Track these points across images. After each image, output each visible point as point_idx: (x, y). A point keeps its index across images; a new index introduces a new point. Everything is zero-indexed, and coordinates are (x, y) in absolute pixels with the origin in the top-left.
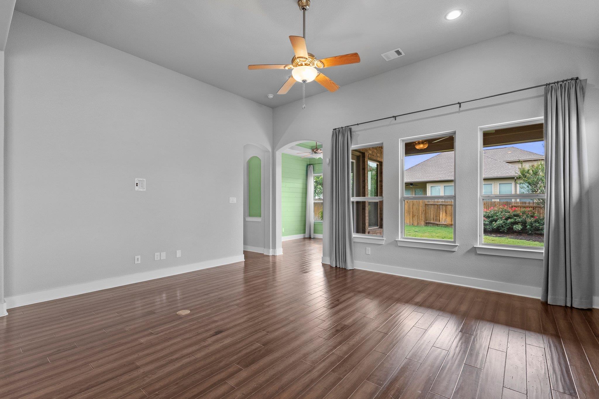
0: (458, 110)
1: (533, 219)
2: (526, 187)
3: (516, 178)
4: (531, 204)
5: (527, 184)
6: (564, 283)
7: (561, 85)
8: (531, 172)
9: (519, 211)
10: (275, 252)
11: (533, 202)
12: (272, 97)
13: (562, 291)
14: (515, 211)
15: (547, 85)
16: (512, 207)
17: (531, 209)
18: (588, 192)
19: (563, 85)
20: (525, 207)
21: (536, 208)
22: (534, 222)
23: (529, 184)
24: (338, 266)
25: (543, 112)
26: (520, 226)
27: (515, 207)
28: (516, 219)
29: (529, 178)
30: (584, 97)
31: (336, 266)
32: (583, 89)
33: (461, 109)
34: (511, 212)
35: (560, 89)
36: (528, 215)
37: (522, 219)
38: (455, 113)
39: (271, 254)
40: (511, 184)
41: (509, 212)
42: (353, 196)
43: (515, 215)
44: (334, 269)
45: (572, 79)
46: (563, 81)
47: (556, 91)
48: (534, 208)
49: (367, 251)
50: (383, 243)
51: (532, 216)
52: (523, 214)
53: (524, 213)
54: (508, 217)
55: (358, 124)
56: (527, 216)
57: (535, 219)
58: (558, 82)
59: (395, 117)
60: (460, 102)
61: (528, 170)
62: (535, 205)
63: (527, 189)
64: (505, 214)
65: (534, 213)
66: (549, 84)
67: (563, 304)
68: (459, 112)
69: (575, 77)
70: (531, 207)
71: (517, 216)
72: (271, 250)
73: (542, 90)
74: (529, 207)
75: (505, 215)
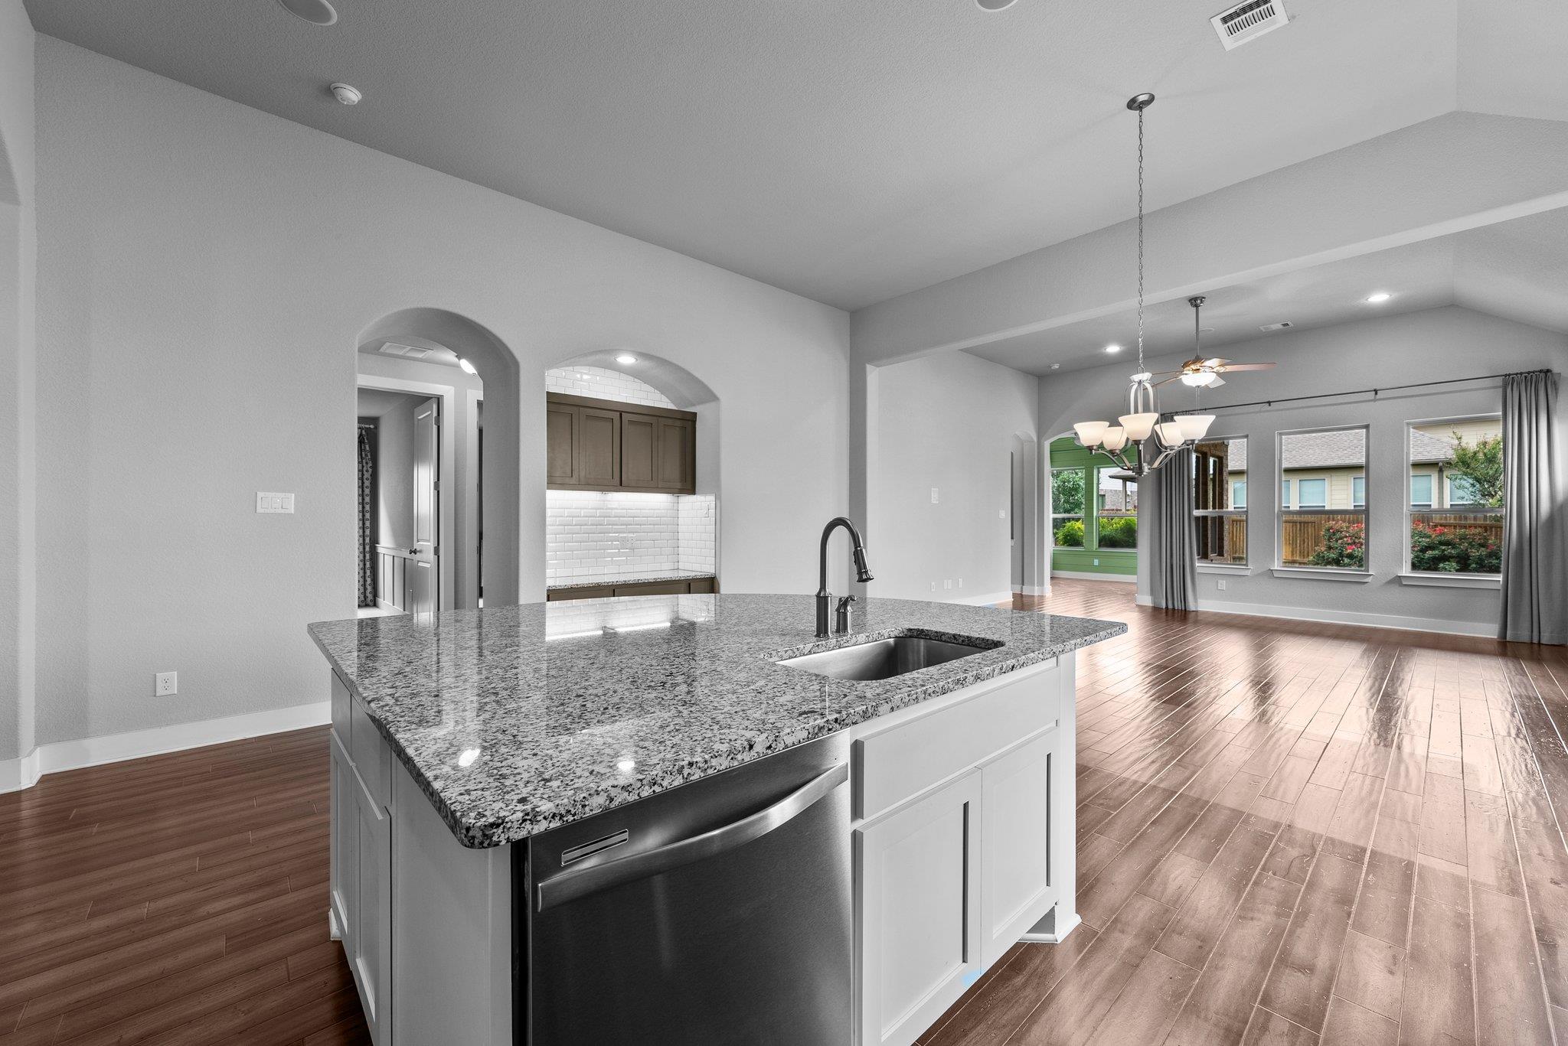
0: (1373, 398)
1: (1483, 551)
2: (1468, 485)
3: (1441, 464)
4: (1480, 521)
5: (1471, 481)
6: (1529, 616)
7: (1526, 377)
8: (1481, 456)
9: (1450, 534)
10: (1042, 591)
11: (1486, 517)
12: (1057, 367)
13: (1526, 625)
14: (1441, 534)
15: (1506, 375)
16: (1436, 526)
17: (1478, 530)
18: (1562, 507)
19: (1529, 377)
20: (1465, 527)
21: (1491, 528)
22: (1486, 556)
23: (1478, 480)
24: (1170, 607)
25: (1501, 407)
26: (1453, 564)
27: (1441, 526)
28: (1444, 550)
29: (1474, 470)
30: (1556, 393)
31: (1167, 608)
32: (1555, 385)
33: (1378, 397)
34: (1433, 536)
35: (1523, 383)
36: (1473, 543)
37: (1458, 551)
38: (1369, 401)
39: (1036, 594)
40: (1429, 478)
41: (1430, 537)
42: (1197, 508)
43: (1441, 543)
44: (1164, 611)
45: (1541, 371)
46: (1529, 373)
47: (1519, 384)
48: (1486, 528)
49: (1219, 585)
50: (1248, 573)
51: (1482, 545)
52: (1460, 539)
53: (1463, 538)
54: (1426, 547)
55: (1205, 409)
56: (1470, 544)
57: (1488, 550)
58: (1521, 374)
59: (1269, 403)
60: (1378, 388)
61: (1475, 453)
62: (1488, 522)
63: (1471, 489)
64: (1420, 540)
65: (1485, 538)
66: (1509, 375)
67: (1526, 639)
68: (1375, 400)
69: (1544, 368)
70: (1481, 527)
71: (1447, 543)
72: (1036, 588)
73: (1499, 381)
74: (1476, 527)
75: (1419, 542)
